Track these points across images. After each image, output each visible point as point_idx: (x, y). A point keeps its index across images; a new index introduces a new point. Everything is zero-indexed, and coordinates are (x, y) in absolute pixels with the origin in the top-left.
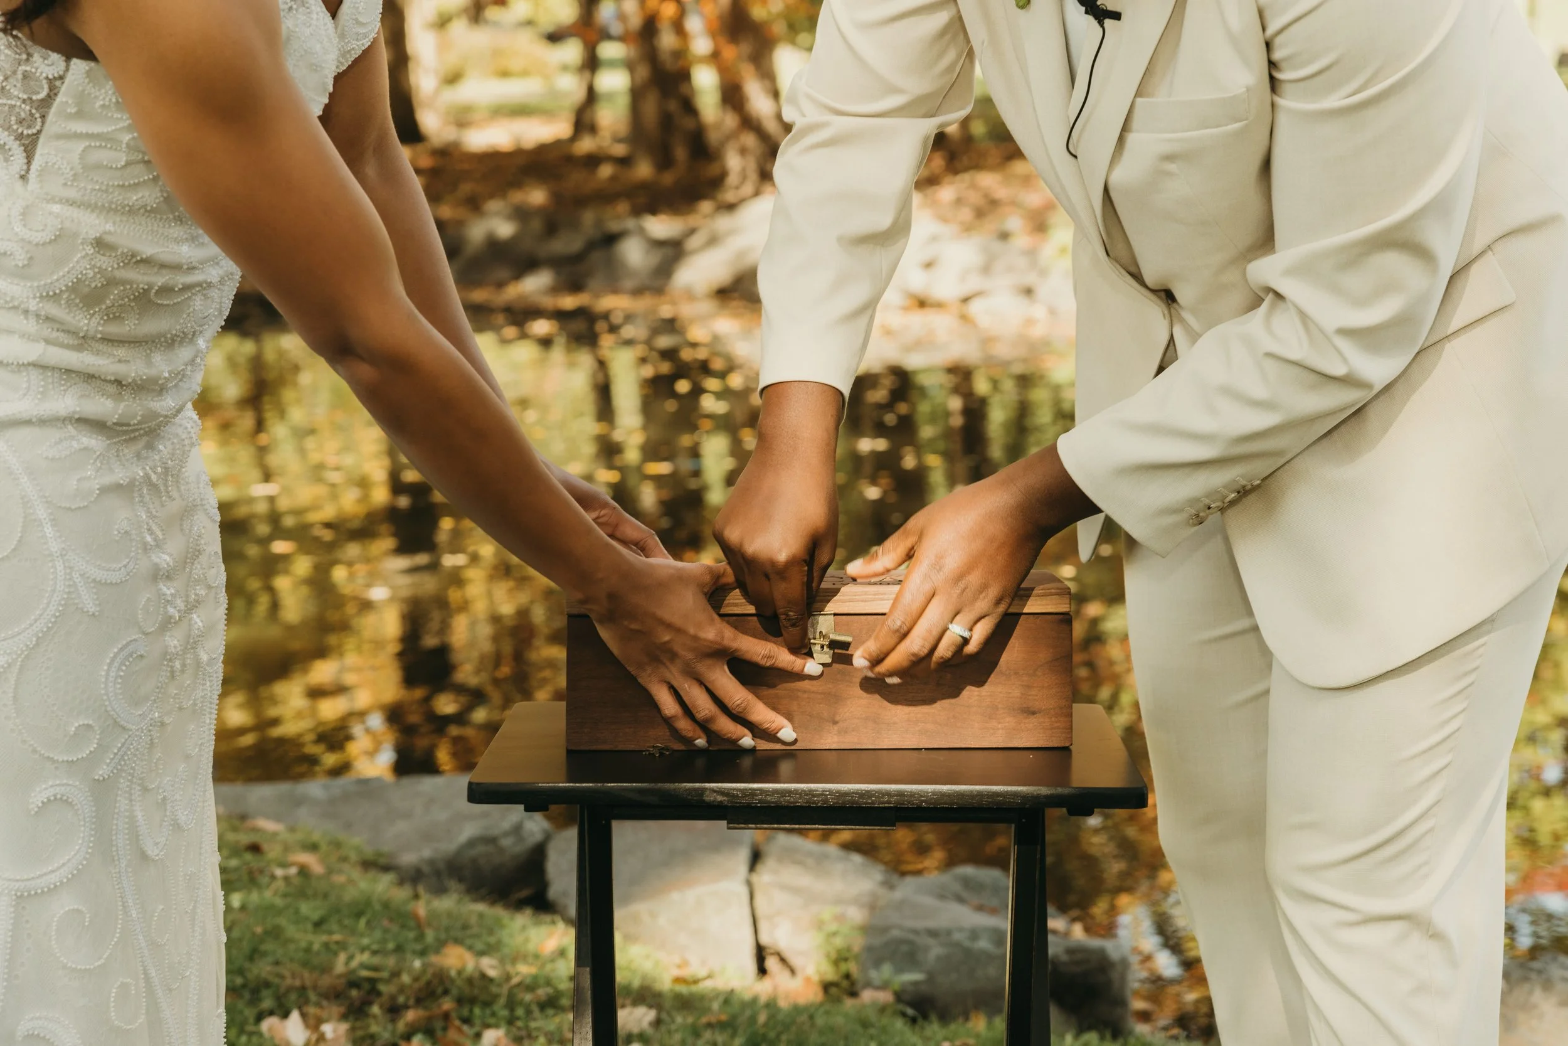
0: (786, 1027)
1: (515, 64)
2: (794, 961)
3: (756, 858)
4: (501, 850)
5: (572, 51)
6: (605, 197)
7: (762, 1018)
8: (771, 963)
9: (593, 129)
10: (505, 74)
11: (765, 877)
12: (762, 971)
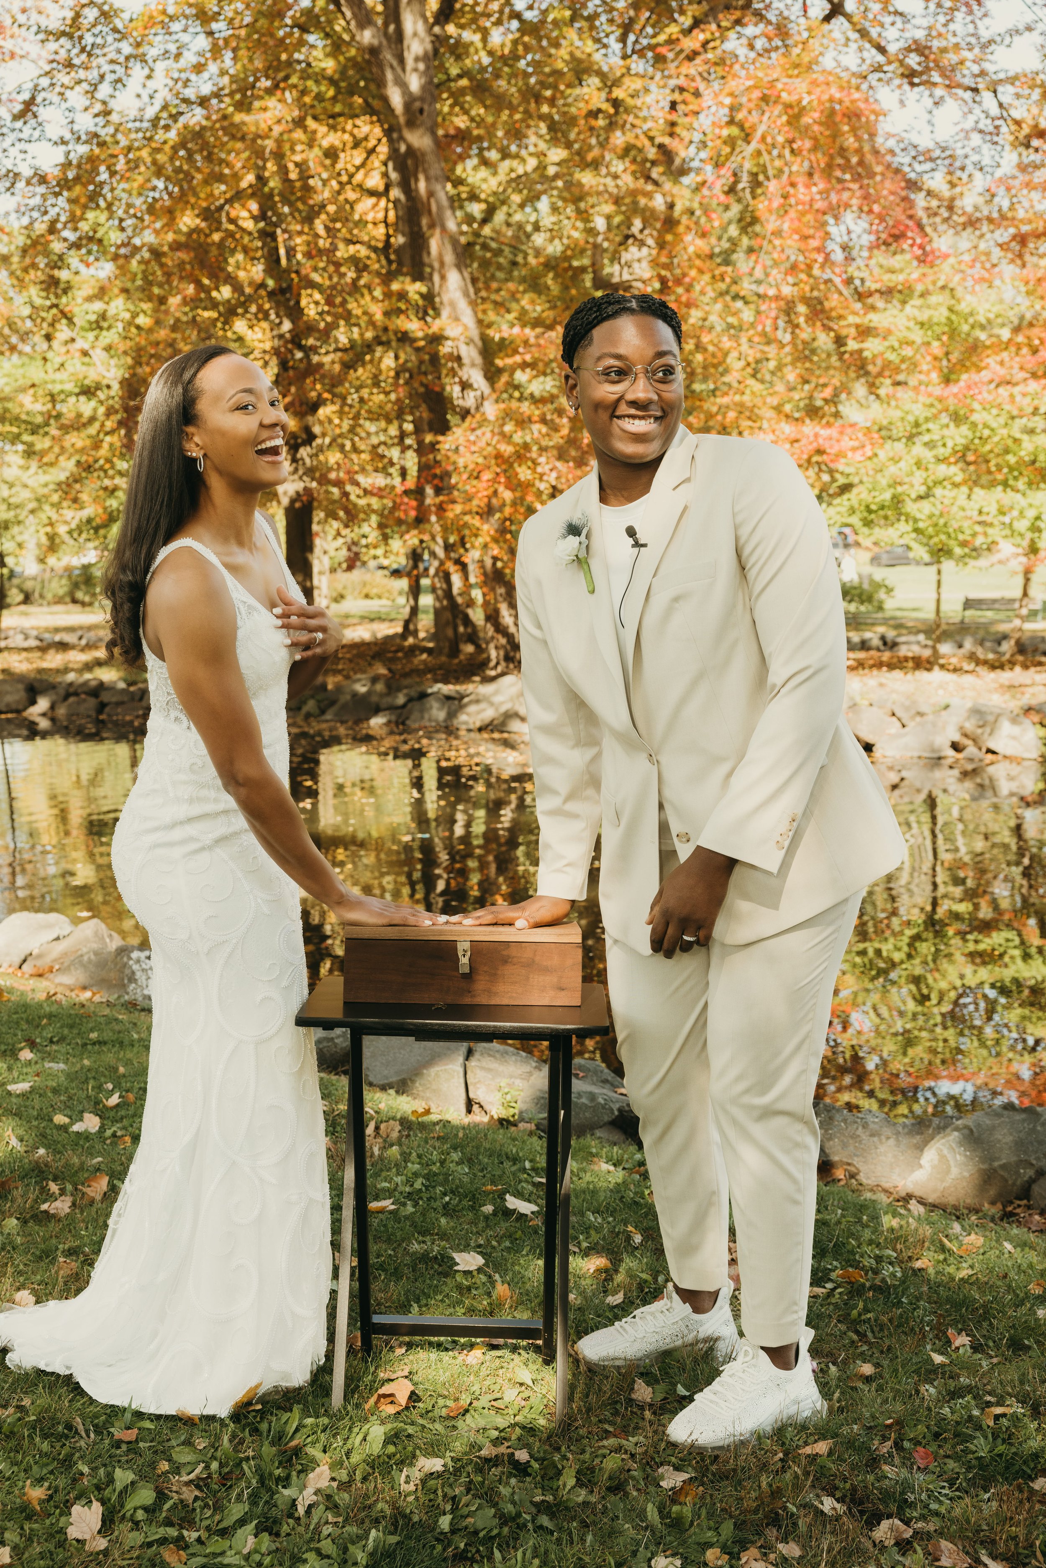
0: (472, 1140)
1: (374, 591)
2: (486, 1107)
3: (470, 1053)
4: (336, 1045)
5: (404, 583)
6: (420, 673)
7: (461, 1135)
8: (475, 1108)
9: (415, 633)
10: (367, 596)
11: (473, 1063)
12: (469, 1111)
